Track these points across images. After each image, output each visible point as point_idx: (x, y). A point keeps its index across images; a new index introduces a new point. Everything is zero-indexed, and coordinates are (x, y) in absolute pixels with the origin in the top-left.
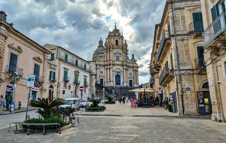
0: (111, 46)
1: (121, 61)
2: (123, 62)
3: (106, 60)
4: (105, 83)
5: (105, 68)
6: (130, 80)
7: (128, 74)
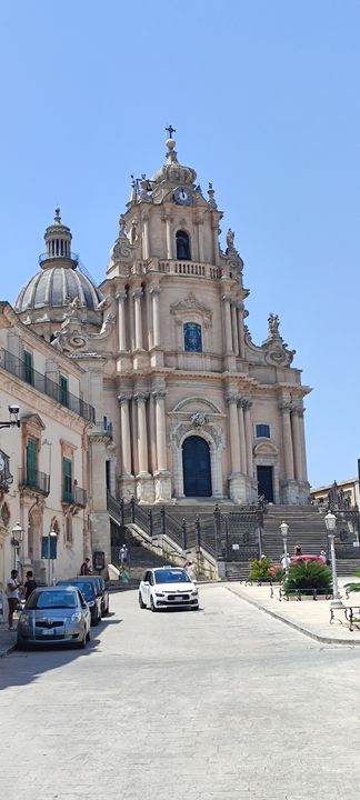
1: (212, 356)
3: (122, 347)
5: (121, 396)
7: (252, 433)
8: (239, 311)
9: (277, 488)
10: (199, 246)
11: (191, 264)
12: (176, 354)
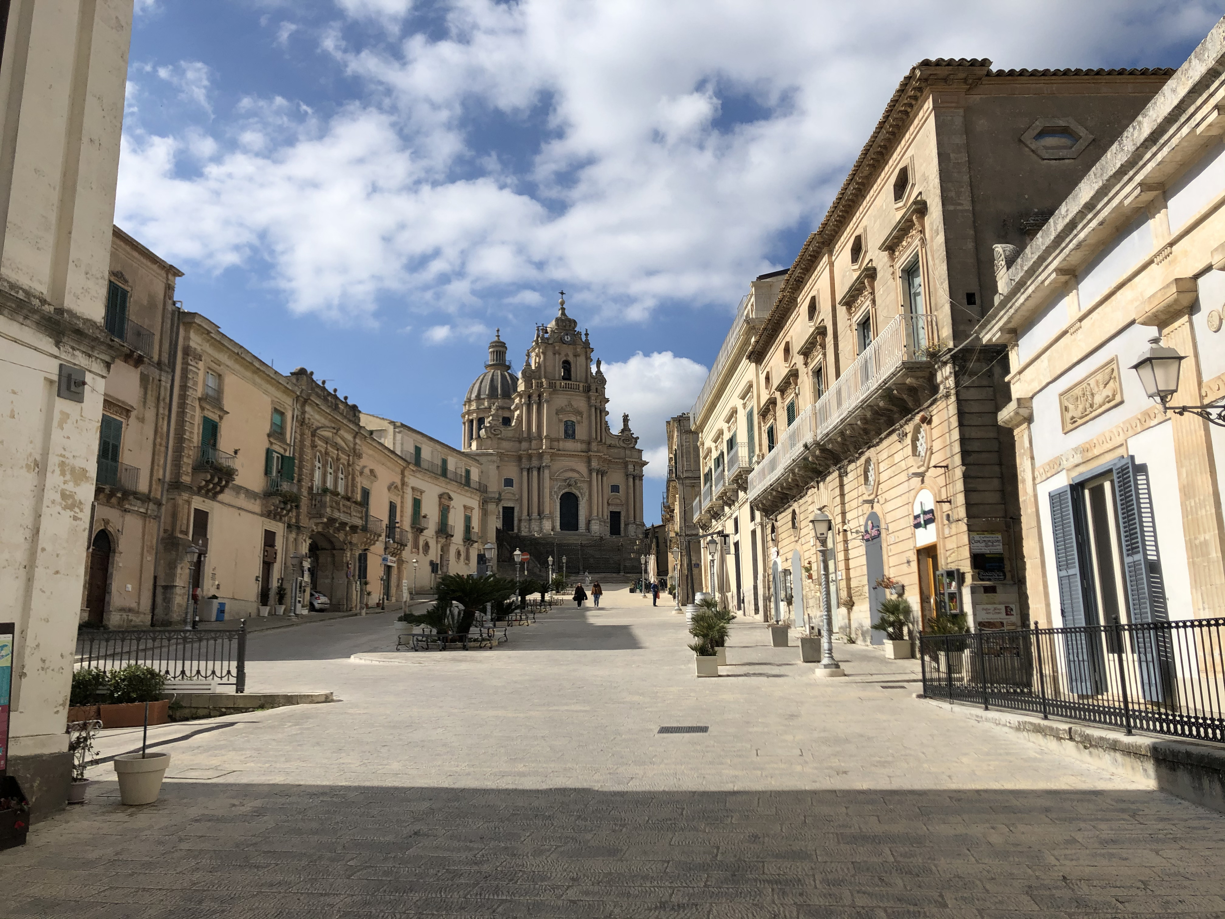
0: (546, 385)
1: (582, 442)
3: (524, 435)
4: (523, 524)
5: (523, 466)
6: (611, 512)
7: (607, 490)
8: (602, 412)
9: (622, 525)
10: (577, 371)
11: (570, 382)
12: (558, 440)
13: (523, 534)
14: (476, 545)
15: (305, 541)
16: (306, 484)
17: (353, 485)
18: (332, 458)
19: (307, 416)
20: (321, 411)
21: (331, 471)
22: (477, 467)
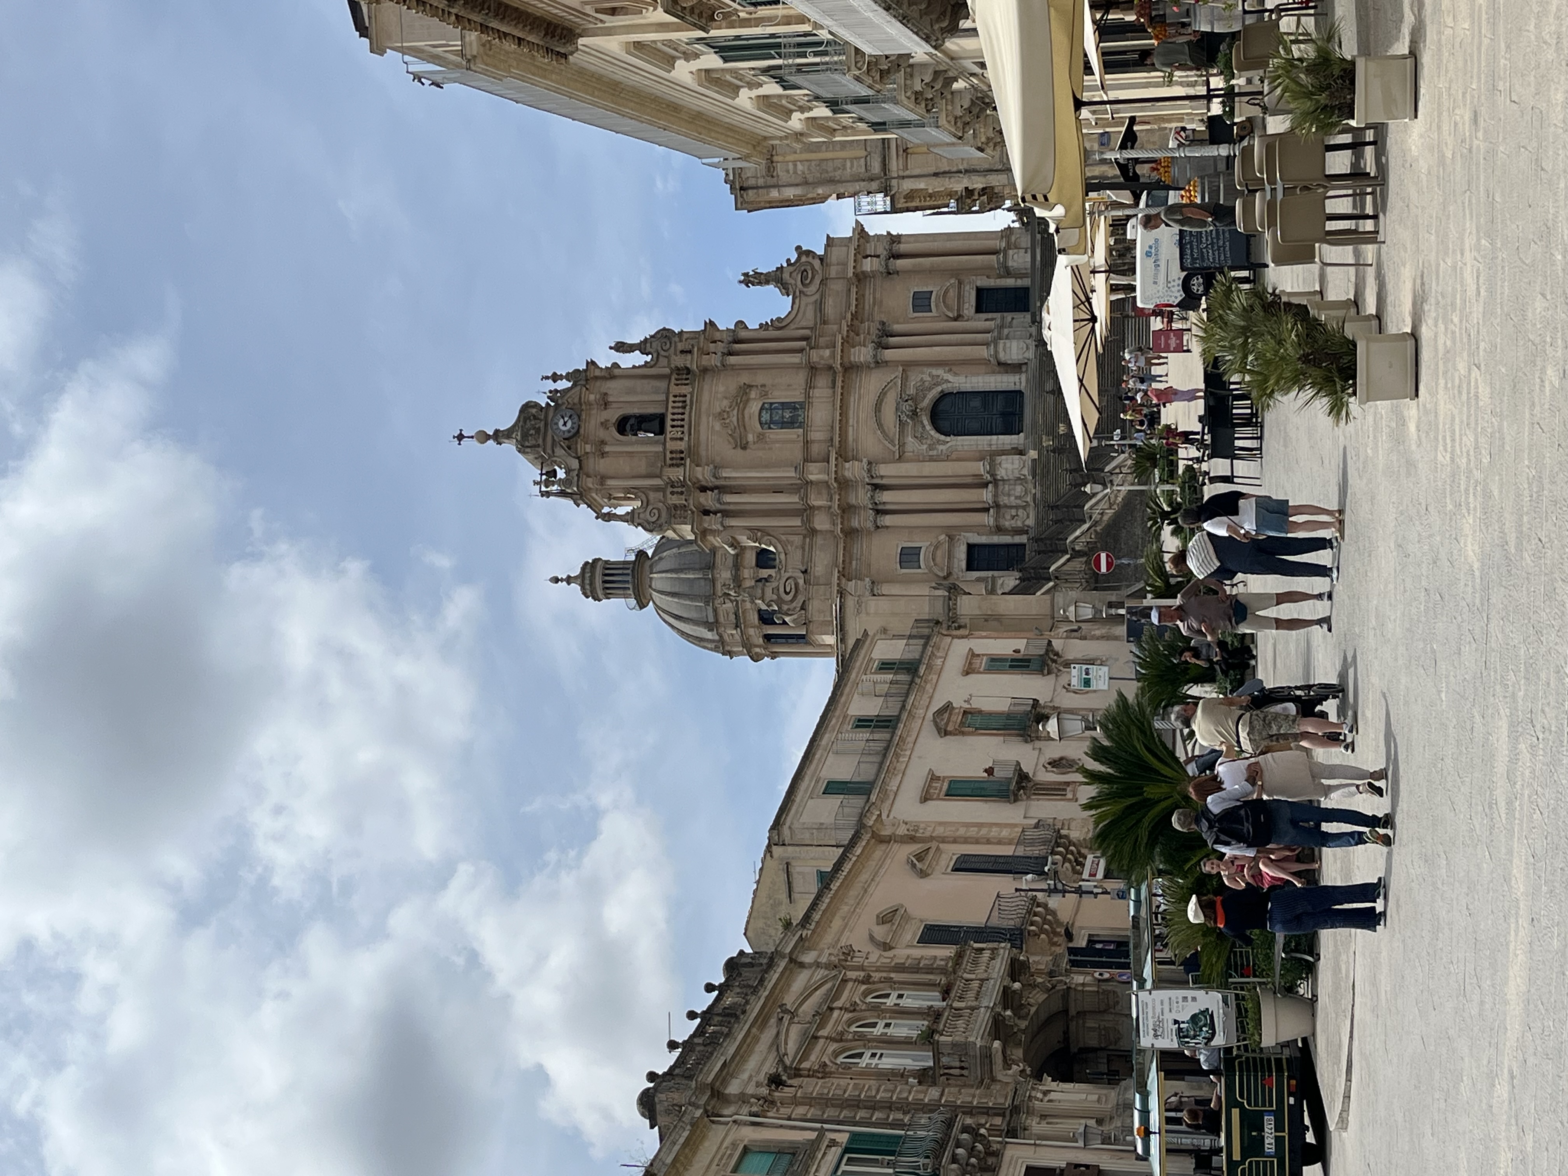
0: (677, 474)
1: (810, 386)
2: (813, 369)
3: (797, 522)
4: (1007, 524)
5: (870, 525)
6: (978, 310)
7: (925, 321)
8: (738, 338)
9: (1010, 282)
10: (643, 400)
11: (670, 417)
12: (807, 443)
13: (1031, 522)
14: (1057, 644)
15: (1045, 1093)
16: (914, 1092)
17: (915, 969)
18: (850, 1023)
19: (751, 1090)
20: (741, 1055)
21: (881, 1024)
22: (873, 644)
